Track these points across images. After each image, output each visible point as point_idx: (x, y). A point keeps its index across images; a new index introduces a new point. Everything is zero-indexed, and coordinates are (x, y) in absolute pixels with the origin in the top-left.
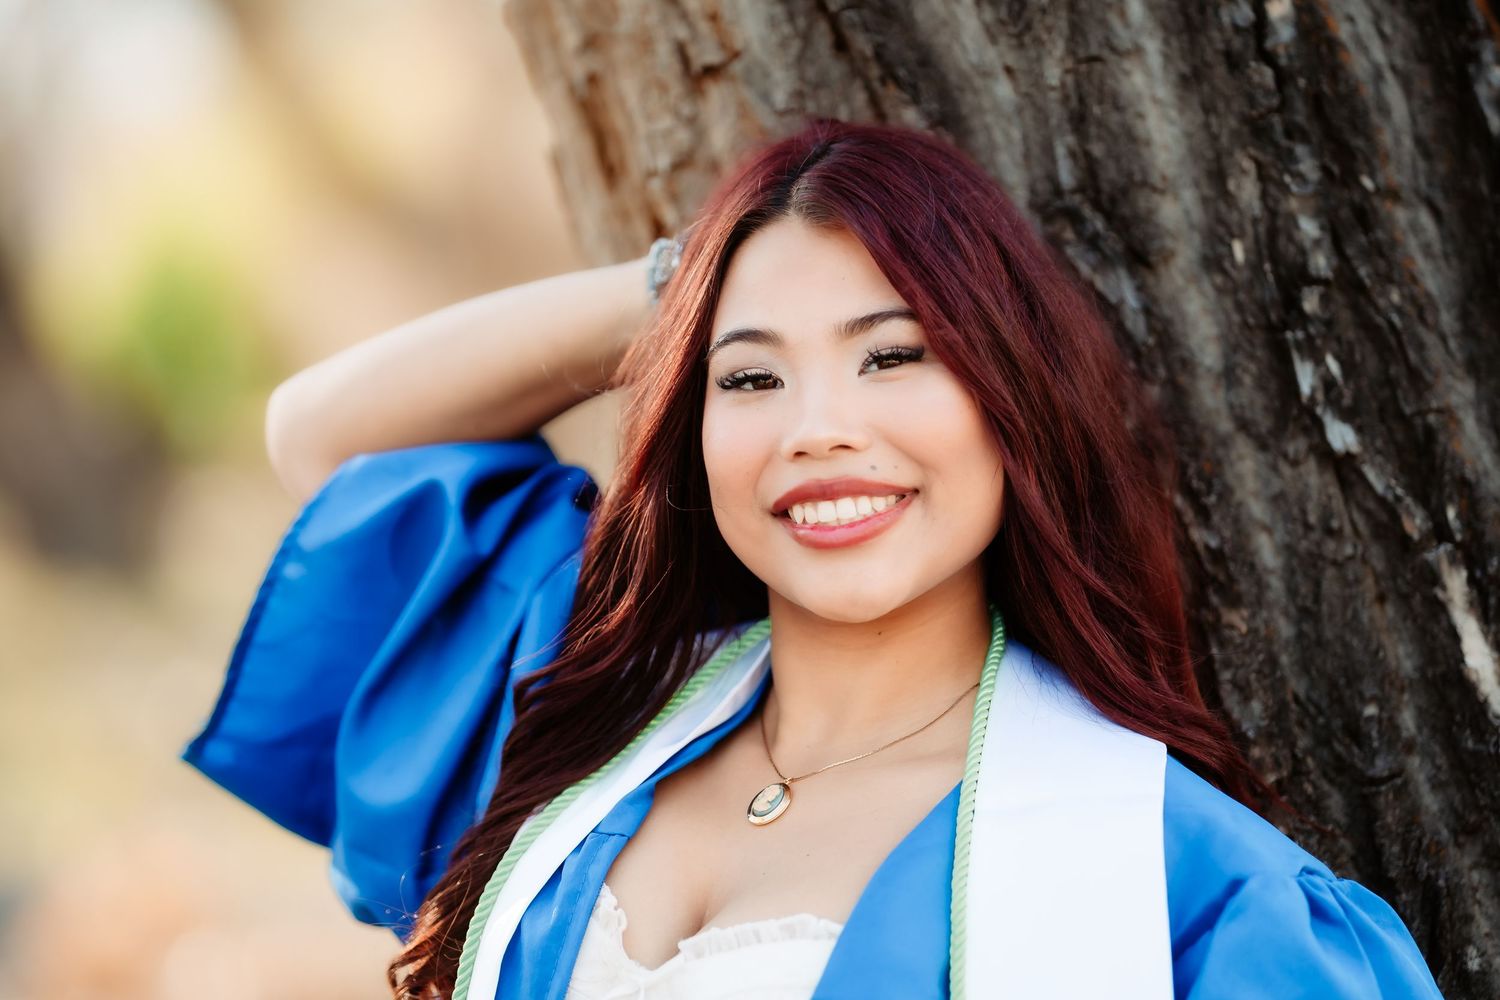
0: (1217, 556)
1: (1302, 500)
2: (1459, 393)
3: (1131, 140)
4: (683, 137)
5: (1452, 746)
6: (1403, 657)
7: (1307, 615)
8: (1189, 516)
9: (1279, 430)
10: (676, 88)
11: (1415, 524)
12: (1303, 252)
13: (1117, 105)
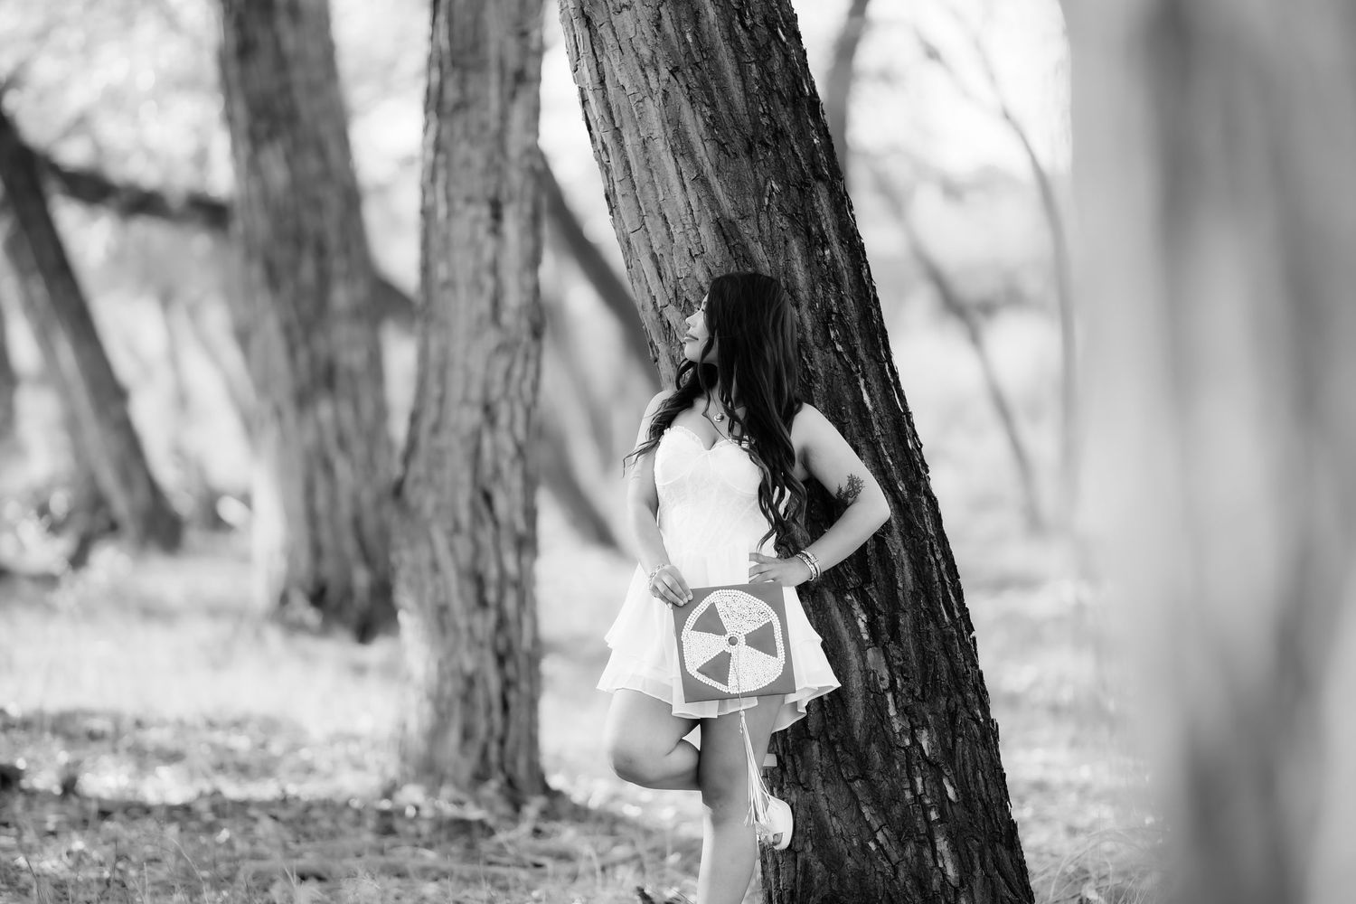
0: (814, 372)
1: (830, 361)
2: (859, 341)
3: (794, 279)
4: (689, 270)
5: (860, 417)
6: (849, 397)
7: (830, 387)
8: (808, 363)
9: (825, 345)
10: (688, 259)
11: (854, 368)
12: (831, 306)
13: (792, 270)
